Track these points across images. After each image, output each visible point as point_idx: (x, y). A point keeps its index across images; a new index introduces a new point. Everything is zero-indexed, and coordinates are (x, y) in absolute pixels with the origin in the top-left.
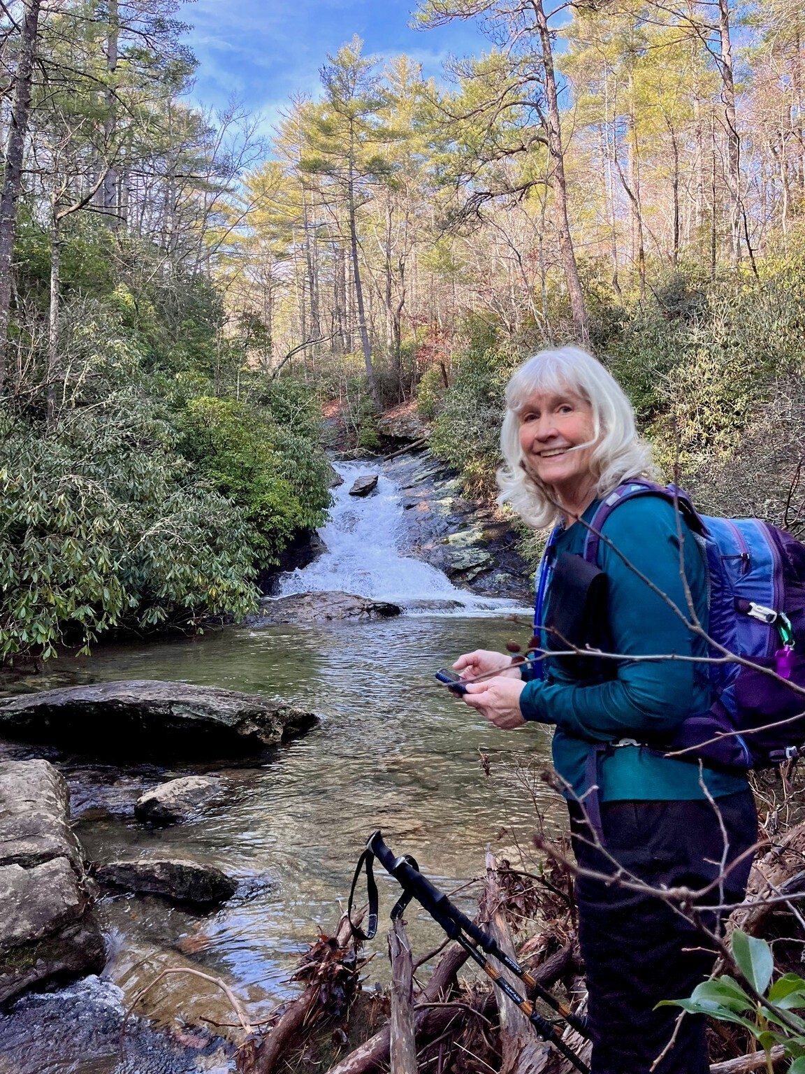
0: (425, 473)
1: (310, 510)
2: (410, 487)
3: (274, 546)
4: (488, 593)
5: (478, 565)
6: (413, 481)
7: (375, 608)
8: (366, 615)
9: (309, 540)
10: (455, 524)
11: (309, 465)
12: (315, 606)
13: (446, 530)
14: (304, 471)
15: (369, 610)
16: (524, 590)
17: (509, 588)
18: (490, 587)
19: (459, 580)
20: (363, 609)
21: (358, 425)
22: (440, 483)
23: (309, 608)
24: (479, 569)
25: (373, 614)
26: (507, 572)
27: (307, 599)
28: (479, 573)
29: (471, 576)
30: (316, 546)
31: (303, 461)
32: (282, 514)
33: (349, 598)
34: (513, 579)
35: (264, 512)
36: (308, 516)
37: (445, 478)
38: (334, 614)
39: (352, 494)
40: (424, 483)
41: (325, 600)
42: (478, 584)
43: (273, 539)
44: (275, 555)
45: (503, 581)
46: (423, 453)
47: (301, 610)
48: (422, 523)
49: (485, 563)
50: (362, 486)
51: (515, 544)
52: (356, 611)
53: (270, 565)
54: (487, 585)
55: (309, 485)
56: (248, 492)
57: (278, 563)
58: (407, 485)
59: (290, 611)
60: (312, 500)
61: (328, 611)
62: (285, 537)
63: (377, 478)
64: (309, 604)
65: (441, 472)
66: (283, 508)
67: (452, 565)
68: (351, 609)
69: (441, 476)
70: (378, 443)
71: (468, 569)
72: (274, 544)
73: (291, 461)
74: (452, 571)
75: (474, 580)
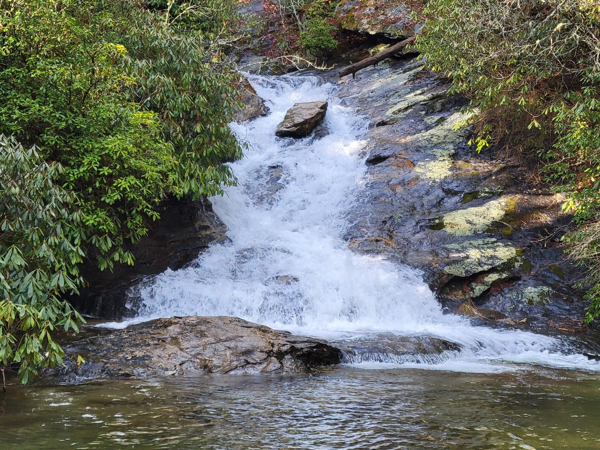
0: (412, 98)
1: (195, 166)
2: (383, 124)
3: (124, 230)
4: (508, 321)
5: (493, 270)
6: (389, 113)
7: (293, 351)
8: (274, 364)
9: (193, 217)
10: (455, 193)
11: (196, 84)
12: (185, 345)
13: (439, 203)
14: (185, 96)
15: (280, 356)
16: (574, 319)
17: (547, 314)
18: (514, 310)
19: (458, 295)
20: (269, 354)
21: (300, 12)
22: (436, 118)
23: (172, 349)
24: (494, 277)
25: (288, 362)
26: (545, 283)
27: (173, 330)
28: (495, 284)
29: (479, 289)
30: (207, 228)
31: (187, 77)
32: (138, 173)
33: (246, 332)
34: (556, 297)
35: (106, 171)
36: (192, 176)
37: (444, 109)
38: (216, 362)
39: (281, 134)
40: (408, 117)
41: (202, 334)
42: (491, 304)
43: (123, 218)
44: (128, 246)
45: (536, 299)
46: (411, 63)
47: (158, 352)
48: (399, 189)
49: (507, 266)
50: (298, 120)
51: (562, 233)
52: (258, 356)
53: (115, 263)
54: (508, 306)
55: (195, 120)
56: (78, 133)
57: (130, 261)
58: (378, 119)
59: (139, 353)
60: (199, 149)
61: (208, 354)
62: (143, 213)
63: (324, 107)
64: (175, 340)
65: (438, 97)
66: (142, 164)
67: (447, 269)
68: (248, 352)
69: (438, 105)
70: (334, 43)
71: (476, 277)
72: (124, 226)
73: (164, 79)
74: (445, 279)
75: (485, 296)
